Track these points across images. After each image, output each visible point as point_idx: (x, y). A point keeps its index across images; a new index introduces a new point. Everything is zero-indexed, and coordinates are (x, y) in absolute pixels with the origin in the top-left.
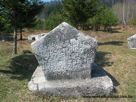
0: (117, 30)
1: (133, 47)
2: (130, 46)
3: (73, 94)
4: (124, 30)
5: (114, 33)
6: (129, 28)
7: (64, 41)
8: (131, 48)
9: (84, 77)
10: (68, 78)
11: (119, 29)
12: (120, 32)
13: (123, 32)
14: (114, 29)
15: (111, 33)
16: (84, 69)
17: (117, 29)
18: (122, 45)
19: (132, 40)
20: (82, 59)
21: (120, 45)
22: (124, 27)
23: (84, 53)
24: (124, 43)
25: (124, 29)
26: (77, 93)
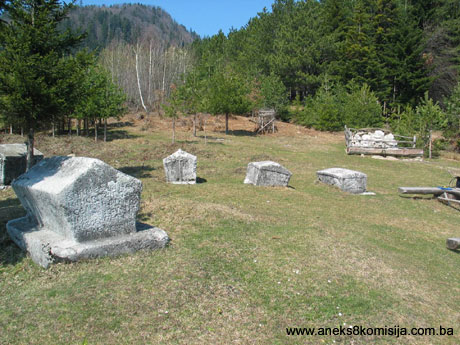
0: (122, 129)
1: (178, 180)
2: (172, 177)
3: (122, 251)
4: (143, 130)
5: (118, 138)
6: (157, 119)
7: (100, 185)
8: (174, 183)
9: (128, 232)
10: (107, 235)
11: (127, 124)
12: (135, 134)
13: (142, 133)
14: (115, 125)
15: (107, 140)
16: (127, 221)
17: (122, 125)
18: (149, 176)
19: (174, 162)
20: (123, 207)
21: (144, 177)
22: (142, 117)
23: (126, 199)
24: (153, 169)
25: (143, 123)
26: (127, 250)
